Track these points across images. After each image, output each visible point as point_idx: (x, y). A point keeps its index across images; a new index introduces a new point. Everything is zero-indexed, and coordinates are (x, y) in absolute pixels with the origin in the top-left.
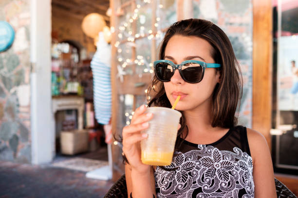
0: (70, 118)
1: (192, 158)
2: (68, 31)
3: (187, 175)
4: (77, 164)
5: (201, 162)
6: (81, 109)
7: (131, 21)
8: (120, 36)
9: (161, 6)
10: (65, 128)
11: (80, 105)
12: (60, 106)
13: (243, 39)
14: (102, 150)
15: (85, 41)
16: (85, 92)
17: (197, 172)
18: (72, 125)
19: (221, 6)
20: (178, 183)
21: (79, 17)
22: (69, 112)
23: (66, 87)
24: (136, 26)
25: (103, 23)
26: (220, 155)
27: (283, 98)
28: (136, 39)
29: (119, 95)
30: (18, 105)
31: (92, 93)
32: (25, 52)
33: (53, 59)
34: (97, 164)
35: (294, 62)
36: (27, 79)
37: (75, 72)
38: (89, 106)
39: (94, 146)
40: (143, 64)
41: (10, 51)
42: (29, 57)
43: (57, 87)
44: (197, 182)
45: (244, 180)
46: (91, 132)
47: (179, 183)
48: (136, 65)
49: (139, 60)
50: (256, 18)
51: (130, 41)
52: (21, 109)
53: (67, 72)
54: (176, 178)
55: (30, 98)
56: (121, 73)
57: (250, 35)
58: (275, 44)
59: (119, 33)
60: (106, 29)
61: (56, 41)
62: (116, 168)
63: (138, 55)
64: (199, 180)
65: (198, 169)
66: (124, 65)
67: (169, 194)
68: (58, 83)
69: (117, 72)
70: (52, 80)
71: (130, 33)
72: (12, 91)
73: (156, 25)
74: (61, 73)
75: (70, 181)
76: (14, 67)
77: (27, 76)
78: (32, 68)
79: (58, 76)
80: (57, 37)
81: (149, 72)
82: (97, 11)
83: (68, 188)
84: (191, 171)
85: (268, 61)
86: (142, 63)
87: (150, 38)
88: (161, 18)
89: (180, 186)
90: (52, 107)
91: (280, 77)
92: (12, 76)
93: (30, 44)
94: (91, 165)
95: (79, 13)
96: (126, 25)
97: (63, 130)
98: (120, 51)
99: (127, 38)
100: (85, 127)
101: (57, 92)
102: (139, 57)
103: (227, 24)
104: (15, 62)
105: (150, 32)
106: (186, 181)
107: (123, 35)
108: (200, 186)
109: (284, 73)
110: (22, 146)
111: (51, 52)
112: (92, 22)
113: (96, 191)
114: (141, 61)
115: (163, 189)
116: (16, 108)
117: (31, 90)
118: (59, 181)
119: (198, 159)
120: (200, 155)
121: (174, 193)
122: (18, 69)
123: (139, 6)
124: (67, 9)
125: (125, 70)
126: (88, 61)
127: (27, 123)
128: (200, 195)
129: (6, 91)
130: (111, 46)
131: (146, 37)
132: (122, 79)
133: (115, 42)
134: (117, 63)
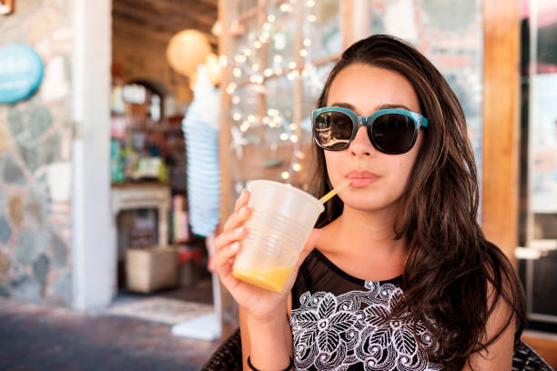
0: (144, 224)
1: (351, 307)
2: (141, 63)
3: (337, 338)
4: (156, 309)
5: (367, 314)
6: (164, 208)
7: (258, 45)
8: (237, 73)
9: (312, 18)
10: (136, 243)
11: (162, 200)
12: (126, 201)
13: (465, 78)
14: (203, 285)
15: (174, 82)
16: (172, 175)
17: (356, 333)
18: (148, 237)
19: (425, 18)
20: (320, 352)
21: (161, 37)
22: (142, 212)
23: (136, 166)
24: (266, 53)
25: (207, 48)
27: (539, 189)
28: (266, 79)
29: (233, 183)
30: (50, 200)
31: (184, 177)
32: (63, 102)
33: (114, 114)
34: (192, 310)
36: (65, 152)
38: (178, 202)
39: (187, 278)
40: (279, 126)
41: (35, 100)
42: (70, 111)
43: (121, 166)
44: (355, 352)
46: (183, 250)
47: (322, 352)
48: (266, 127)
49: (271, 118)
50: (490, 40)
51: (256, 83)
52: (55, 208)
53: (140, 139)
54: (317, 341)
55: (72, 187)
56: (238, 141)
57: (479, 70)
58: (525, 88)
59: (234, 67)
60: (211, 59)
61: (119, 81)
62: (228, 317)
63: (270, 107)
64: (359, 349)
65: (359, 327)
66: (244, 127)
67: (305, 369)
68: (123, 160)
69: (231, 139)
70: (112, 154)
71: (256, 67)
72: (39, 173)
73: (304, 53)
74: (128, 141)
75: (143, 341)
76: (43, 129)
77: (65, 147)
78: (74, 131)
79: (123, 147)
80: (121, 73)
81: (289, 140)
82: (195, 26)
83: (139, 354)
84: (346, 331)
85: (511, 120)
86: (277, 124)
87: (293, 76)
88: (313, 40)
89: (323, 357)
90: (111, 204)
91: (534, 150)
92: (39, 145)
93: (71, 87)
94: (181, 311)
95: (161, 29)
96: (248, 52)
97: (131, 246)
98: (236, 100)
99: (249, 76)
100: (171, 241)
101: (120, 176)
102: (272, 112)
103: (435, 51)
104: (43, 120)
105: (293, 65)
106: (334, 348)
107: (243, 72)
108: (360, 360)
109: (542, 142)
110: (56, 274)
111: (111, 101)
112: (185, 46)
113: (191, 359)
114: (274, 118)
115: (297, 359)
116: (45, 206)
117: (73, 172)
118: (123, 340)
119: (362, 308)
120: (366, 301)
122: (50, 132)
123: (271, 18)
124: (141, 22)
125: (245, 135)
126: (178, 119)
127: (65, 234)
129: (27, 173)
130: (220, 92)
131: (284, 74)
132: (240, 152)
133: (227, 85)
134: (230, 123)
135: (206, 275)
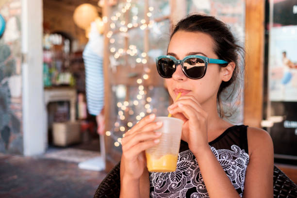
0: (62, 109)
1: (188, 158)
3: (181, 174)
4: (70, 155)
6: (73, 101)
7: (124, 11)
8: (113, 26)
10: (58, 119)
11: (72, 96)
12: (52, 97)
13: (235, 29)
14: (94, 142)
15: (77, 33)
17: (191, 172)
18: (65, 116)
20: (172, 182)
21: (70, 8)
22: (61, 103)
23: (57, 78)
24: (128, 16)
25: (96, 14)
26: (216, 154)
27: (274, 88)
28: (129, 29)
29: (111, 86)
30: (10, 97)
32: (16, 43)
33: (45, 49)
34: (89, 155)
35: (285, 53)
36: (18, 70)
37: (67, 64)
38: (81, 97)
39: (86, 138)
41: (1, 41)
42: (20, 47)
43: (49, 78)
44: (191, 181)
45: (240, 179)
46: (84, 124)
47: (173, 182)
48: (128, 56)
49: (131, 50)
50: (249, 9)
51: (123, 32)
52: (13, 100)
53: (59, 64)
54: (170, 177)
55: (22, 89)
56: (114, 63)
57: (243, 24)
58: (267, 37)
59: (111, 23)
61: (48, 32)
62: (109, 158)
63: (131, 44)
64: (193, 180)
65: (193, 168)
66: (117, 56)
67: (163, 193)
68: (50, 74)
69: (109, 62)
70: (44, 71)
71: (123, 23)
72: (3, 81)
73: (149, 15)
74: (53, 64)
75: (63, 172)
76: (5, 57)
77: (18, 67)
78: (23, 58)
79: (50, 67)
80: (48, 27)
81: (141, 63)
82: (89, 2)
83: (60, 179)
84: (186, 170)
85: (259, 52)
86: (135, 54)
87: (143, 28)
88: (155, 8)
89: (173, 185)
90: (44, 98)
91: (272, 68)
92: (3, 66)
93: (21, 34)
94: (83, 156)
95: (70, 4)
96: (119, 15)
97: (55, 121)
98: (112, 41)
99: (119, 28)
100: (77, 118)
101: (49, 84)
102: (132, 47)
103: (219, 14)
104: (6, 52)
105: (143, 21)
106: (180, 180)
107: (116, 25)
108: (194, 186)
109: (275, 63)
110: (13, 137)
111: (43, 42)
112: (83, 13)
113: (89, 181)
114: (133, 51)
115: (157, 188)
116: (8, 100)
117: (22, 81)
118: (51, 172)
119: (194, 158)
121: (167, 191)
122: (10, 59)
125: (117, 60)
126: (80, 53)
127: (19, 115)
128: (194, 195)
131: (138, 27)
132: (114, 69)
133: (107, 33)
134: (109, 54)
135: (96, 136)
